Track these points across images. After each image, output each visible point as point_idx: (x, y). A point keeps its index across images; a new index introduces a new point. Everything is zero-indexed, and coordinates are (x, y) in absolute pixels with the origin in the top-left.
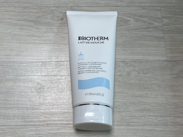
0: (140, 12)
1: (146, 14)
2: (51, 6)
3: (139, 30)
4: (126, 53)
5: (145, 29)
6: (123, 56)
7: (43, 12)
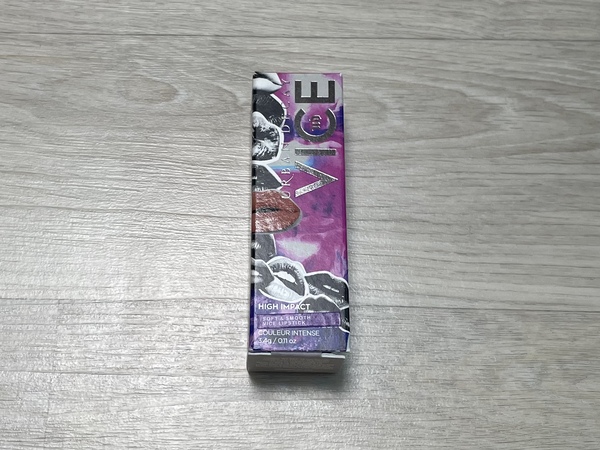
0: (549, 65)
1: (577, 78)
2: (120, 30)
3: (545, 154)
4: (477, 269)
5: (572, 151)
6: (463, 284)
7: (78, 59)
